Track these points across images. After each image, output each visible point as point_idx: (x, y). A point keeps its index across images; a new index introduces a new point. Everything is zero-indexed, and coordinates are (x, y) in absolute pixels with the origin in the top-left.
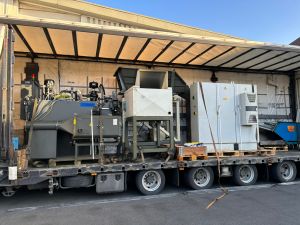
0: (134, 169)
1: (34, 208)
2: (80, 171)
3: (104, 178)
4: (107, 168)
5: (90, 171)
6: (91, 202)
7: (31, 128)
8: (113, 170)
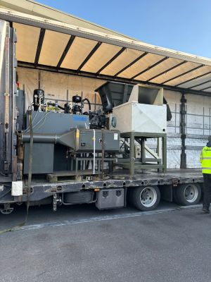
0: (133, 185)
1: (39, 226)
2: (84, 186)
3: (105, 194)
4: (109, 183)
5: (94, 187)
6: (95, 219)
7: (32, 141)
8: (115, 186)
